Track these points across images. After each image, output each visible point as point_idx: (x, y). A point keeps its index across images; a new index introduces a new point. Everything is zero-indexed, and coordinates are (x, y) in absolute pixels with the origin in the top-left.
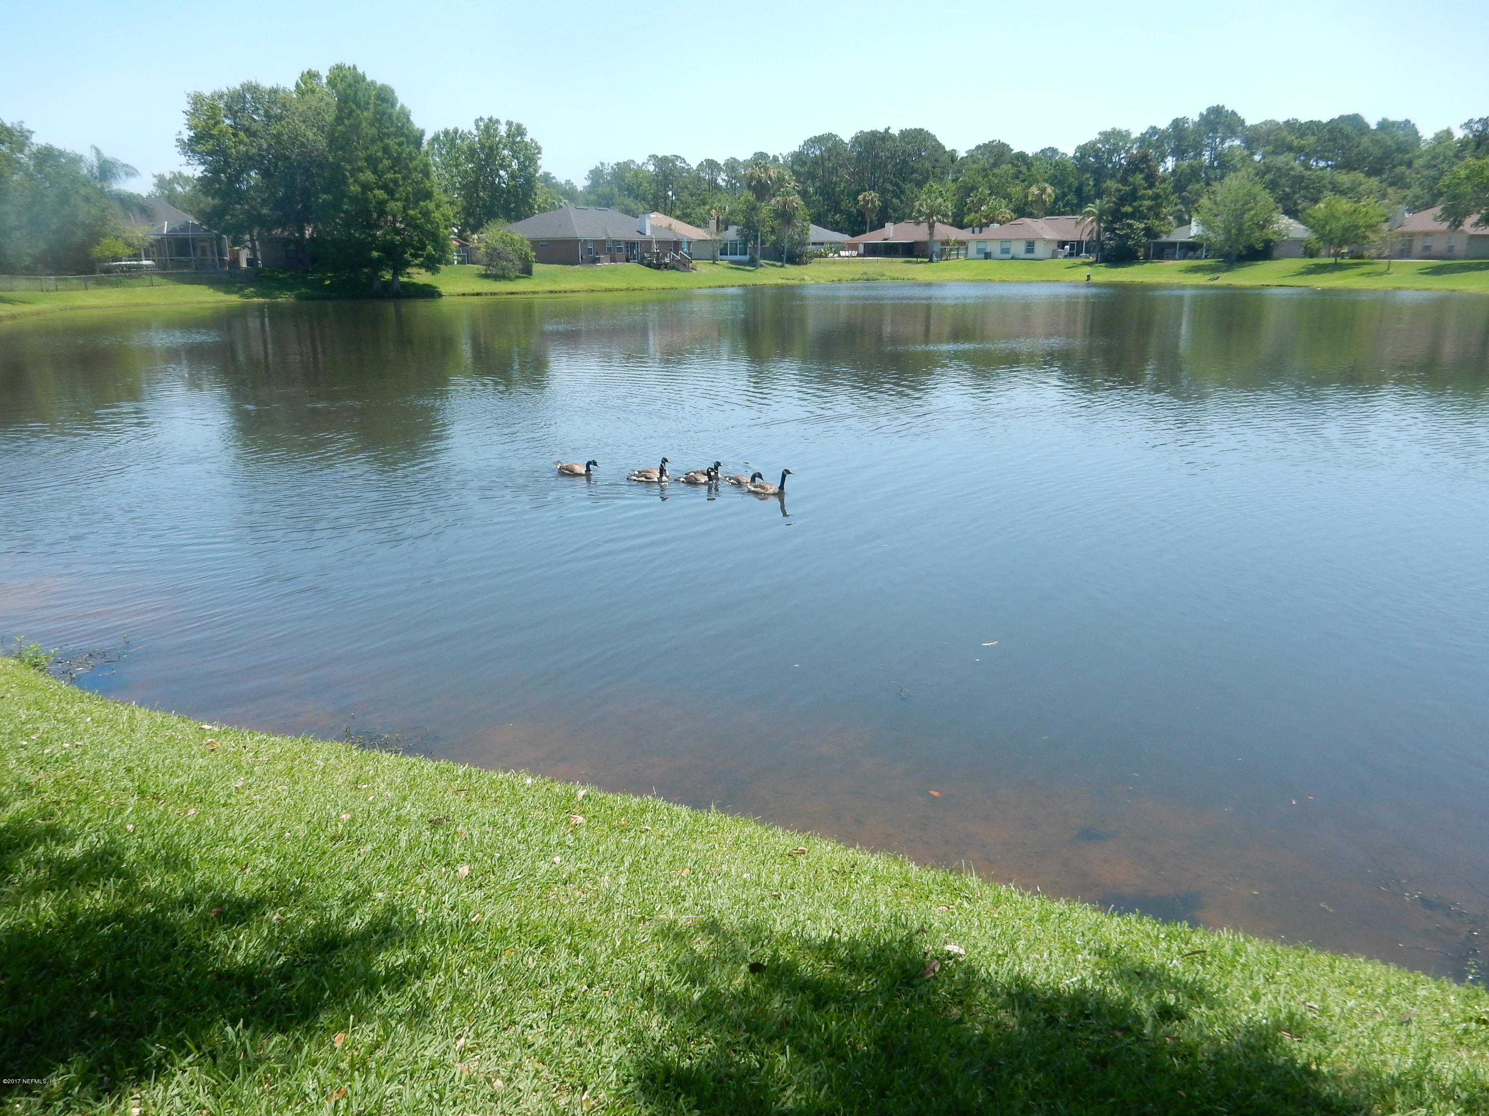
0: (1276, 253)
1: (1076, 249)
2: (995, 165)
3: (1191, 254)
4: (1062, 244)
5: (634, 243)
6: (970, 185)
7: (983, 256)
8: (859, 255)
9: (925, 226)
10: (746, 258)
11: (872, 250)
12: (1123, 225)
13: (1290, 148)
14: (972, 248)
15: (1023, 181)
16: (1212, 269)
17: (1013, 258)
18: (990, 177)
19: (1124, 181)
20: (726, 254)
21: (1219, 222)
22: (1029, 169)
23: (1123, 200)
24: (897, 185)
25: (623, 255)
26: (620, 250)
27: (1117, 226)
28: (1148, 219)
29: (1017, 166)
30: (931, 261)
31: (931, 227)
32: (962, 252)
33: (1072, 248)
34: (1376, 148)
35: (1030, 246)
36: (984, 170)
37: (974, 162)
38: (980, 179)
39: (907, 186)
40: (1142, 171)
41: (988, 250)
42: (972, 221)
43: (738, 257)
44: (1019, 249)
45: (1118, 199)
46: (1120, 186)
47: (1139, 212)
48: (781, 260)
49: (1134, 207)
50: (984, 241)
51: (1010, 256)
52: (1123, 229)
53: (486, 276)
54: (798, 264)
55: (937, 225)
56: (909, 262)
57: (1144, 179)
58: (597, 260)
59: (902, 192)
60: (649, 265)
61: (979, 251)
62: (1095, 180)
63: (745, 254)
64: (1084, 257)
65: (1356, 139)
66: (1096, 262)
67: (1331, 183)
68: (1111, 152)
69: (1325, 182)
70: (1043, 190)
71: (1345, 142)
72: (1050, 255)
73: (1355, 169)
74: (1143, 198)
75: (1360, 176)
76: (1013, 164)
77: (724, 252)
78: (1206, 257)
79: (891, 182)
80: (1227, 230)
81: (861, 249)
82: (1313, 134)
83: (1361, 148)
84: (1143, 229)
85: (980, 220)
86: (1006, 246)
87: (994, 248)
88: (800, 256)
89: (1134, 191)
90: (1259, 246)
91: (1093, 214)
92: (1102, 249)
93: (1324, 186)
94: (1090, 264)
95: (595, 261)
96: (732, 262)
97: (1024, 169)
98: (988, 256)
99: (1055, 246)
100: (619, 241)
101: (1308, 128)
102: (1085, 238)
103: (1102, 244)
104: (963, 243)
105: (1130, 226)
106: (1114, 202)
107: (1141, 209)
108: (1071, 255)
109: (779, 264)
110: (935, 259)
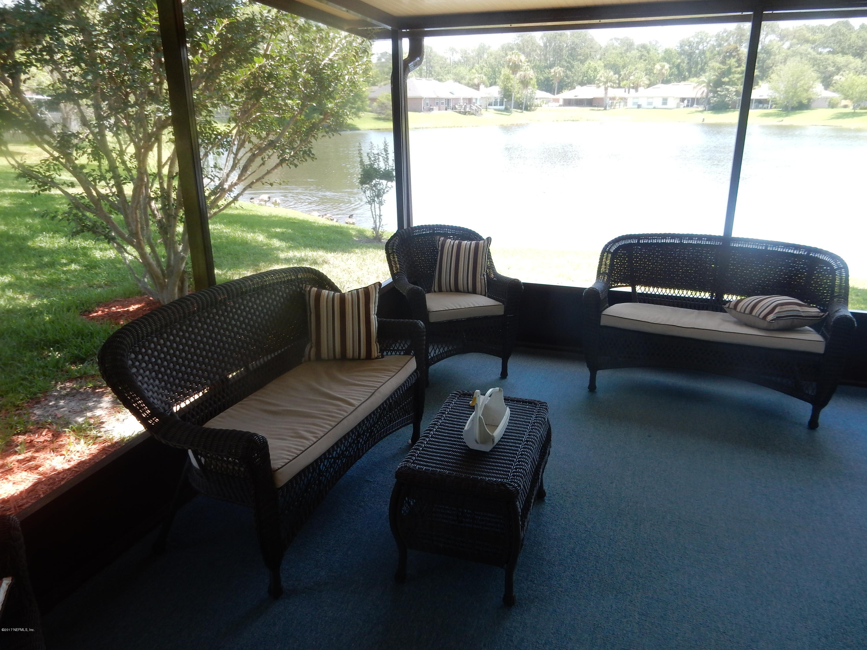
0: (813, 105)
1: (692, 102)
2: (627, 50)
3: (761, 106)
4: (683, 100)
5: (449, 100)
6: (612, 63)
7: (636, 106)
8: (560, 106)
9: (602, 88)
10: (503, 107)
11: (568, 103)
12: (723, 89)
13: (807, 41)
14: (630, 102)
15: (645, 60)
16: (778, 115)
17: (654, 108)
18: (625, 58)
19: (723, 63)
20: (492, 105)
21: (782, 87)
22: (648, 53)
23: (724, 74)
24: (569, 62)
25: (444, 106)
26: (442, 103)
27: (719, 89)
28: (738, 85)
29: (640, 51)
30: (605, 109)
31: (606, 89)
32: (622, 104)
33: (688, 101)
34: (860, 41)
35: (665, 101)
36: (621, 54)
37: (614, 49)
38: (619, 59)
39: (575, 63)
40: (734, 57)
41: (639, 103)
42: (625, 85)
43: (498, 107)
44: (658, 103)
45: (719, 74)
46: (722, 66)
47: (732, 81)
48: (521, 109)
49: (730, 79)
50: (638, 98)
51: (652, 107)
52: (723, 91)
53: (378, 119)
54: (530, 110)
55: (609, 89)
56: (593, 110)
57: (736, 62)
58: (432, 109)
59: (573, 67)
60: (460, 112)
61: (634, 104)
62: (688, 59)
63: (502, 105)
64: (695, 108)
65: (849, 35)
66: (705, 110)
67: (833, 62)
68: (698, 43)
69: (830, 62)
70: (663, 67)
71: (841, 38)
72: (675, 106)
73: (847, 54)
74: (735, 73)
75: (850, 58)
76: (638, 49)
77: (490, 105)
78: (771, 108)
79: (566, 61)
80: (786, 92)
81: (561, 102)
82: (822, 32)
83: (851, 41)
84: (735, 91)
85: (630, 85)
86: (650, 100)
87: (643, 102)
88: (531, 106)
89: (730, 68)
90: (805, 102)
91: (704, 82)
92: (709, 103)
93: (829, 64)
94: (701, 112)
95: (430, 110)
96: (495, 110)
97: (645, 53)
98: (639, 106)
99: (678, 101)
100: (442, 99)
101: (818, 29)
102: (699, 96)
103: (709, 100)
104: (624, 100)
105: (727, 90)
106: (716, 76)
107: (733, 79)
108: (688, 106)
109: (519, 111)
110: (608, 108)
